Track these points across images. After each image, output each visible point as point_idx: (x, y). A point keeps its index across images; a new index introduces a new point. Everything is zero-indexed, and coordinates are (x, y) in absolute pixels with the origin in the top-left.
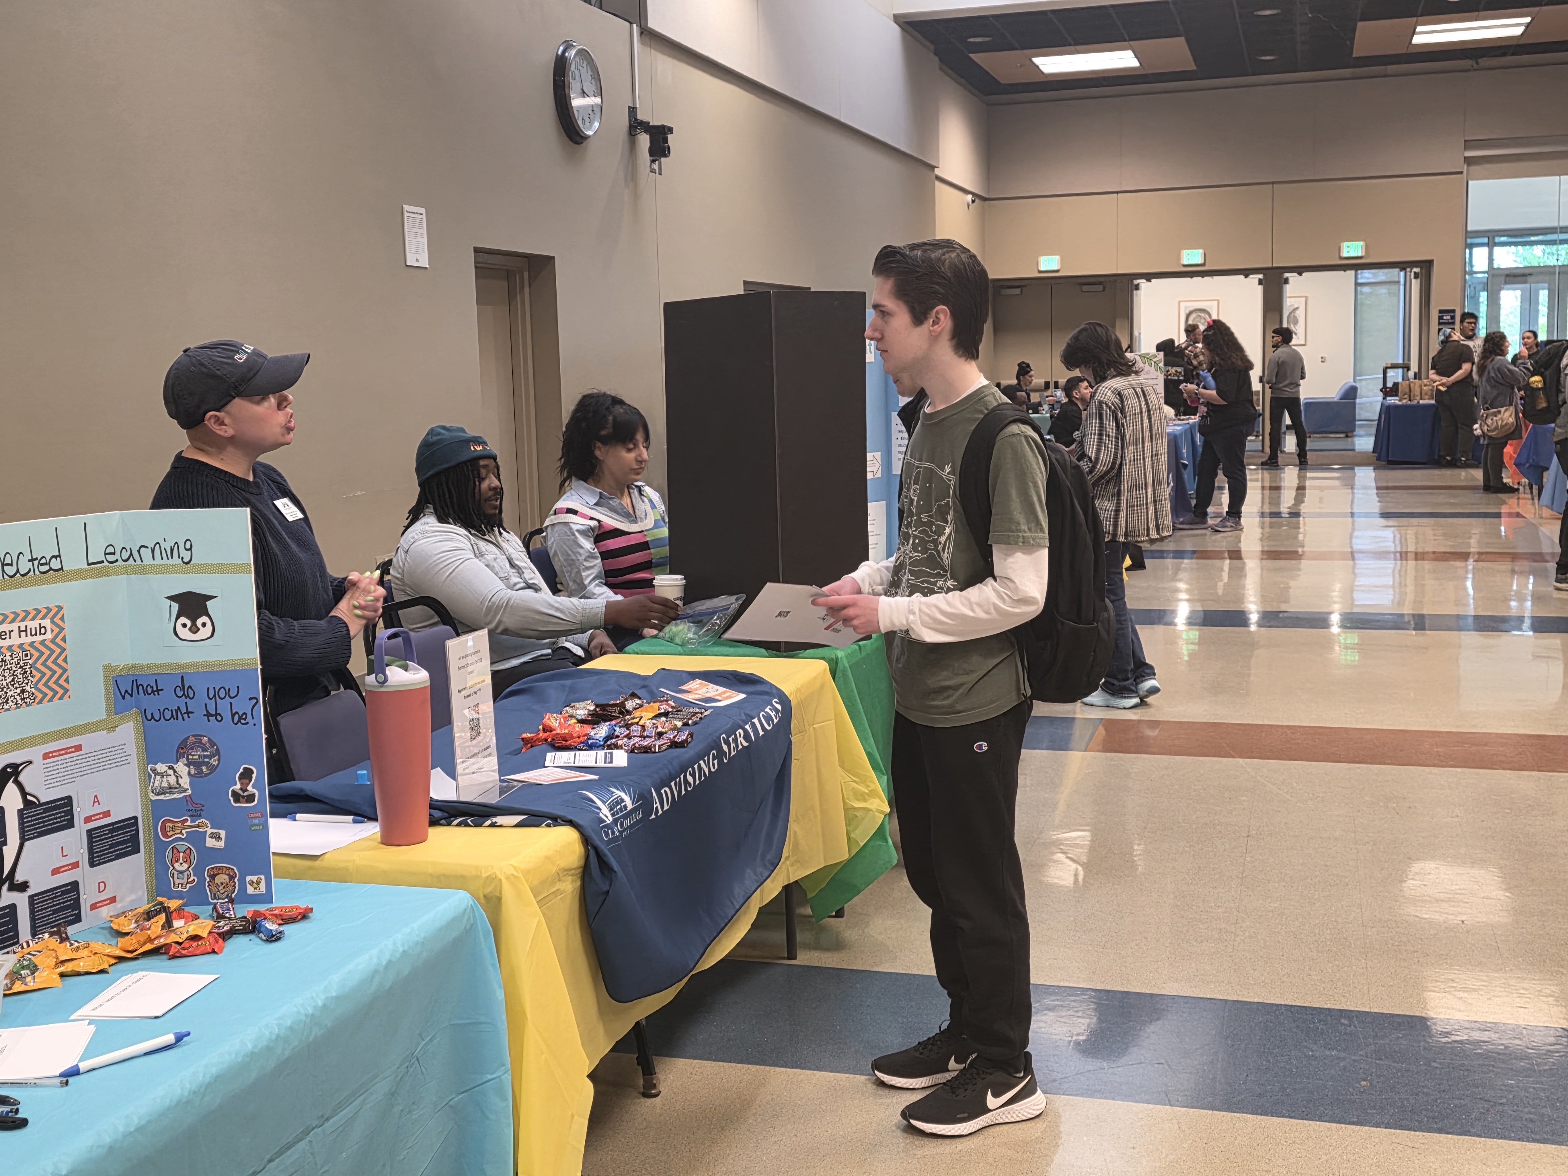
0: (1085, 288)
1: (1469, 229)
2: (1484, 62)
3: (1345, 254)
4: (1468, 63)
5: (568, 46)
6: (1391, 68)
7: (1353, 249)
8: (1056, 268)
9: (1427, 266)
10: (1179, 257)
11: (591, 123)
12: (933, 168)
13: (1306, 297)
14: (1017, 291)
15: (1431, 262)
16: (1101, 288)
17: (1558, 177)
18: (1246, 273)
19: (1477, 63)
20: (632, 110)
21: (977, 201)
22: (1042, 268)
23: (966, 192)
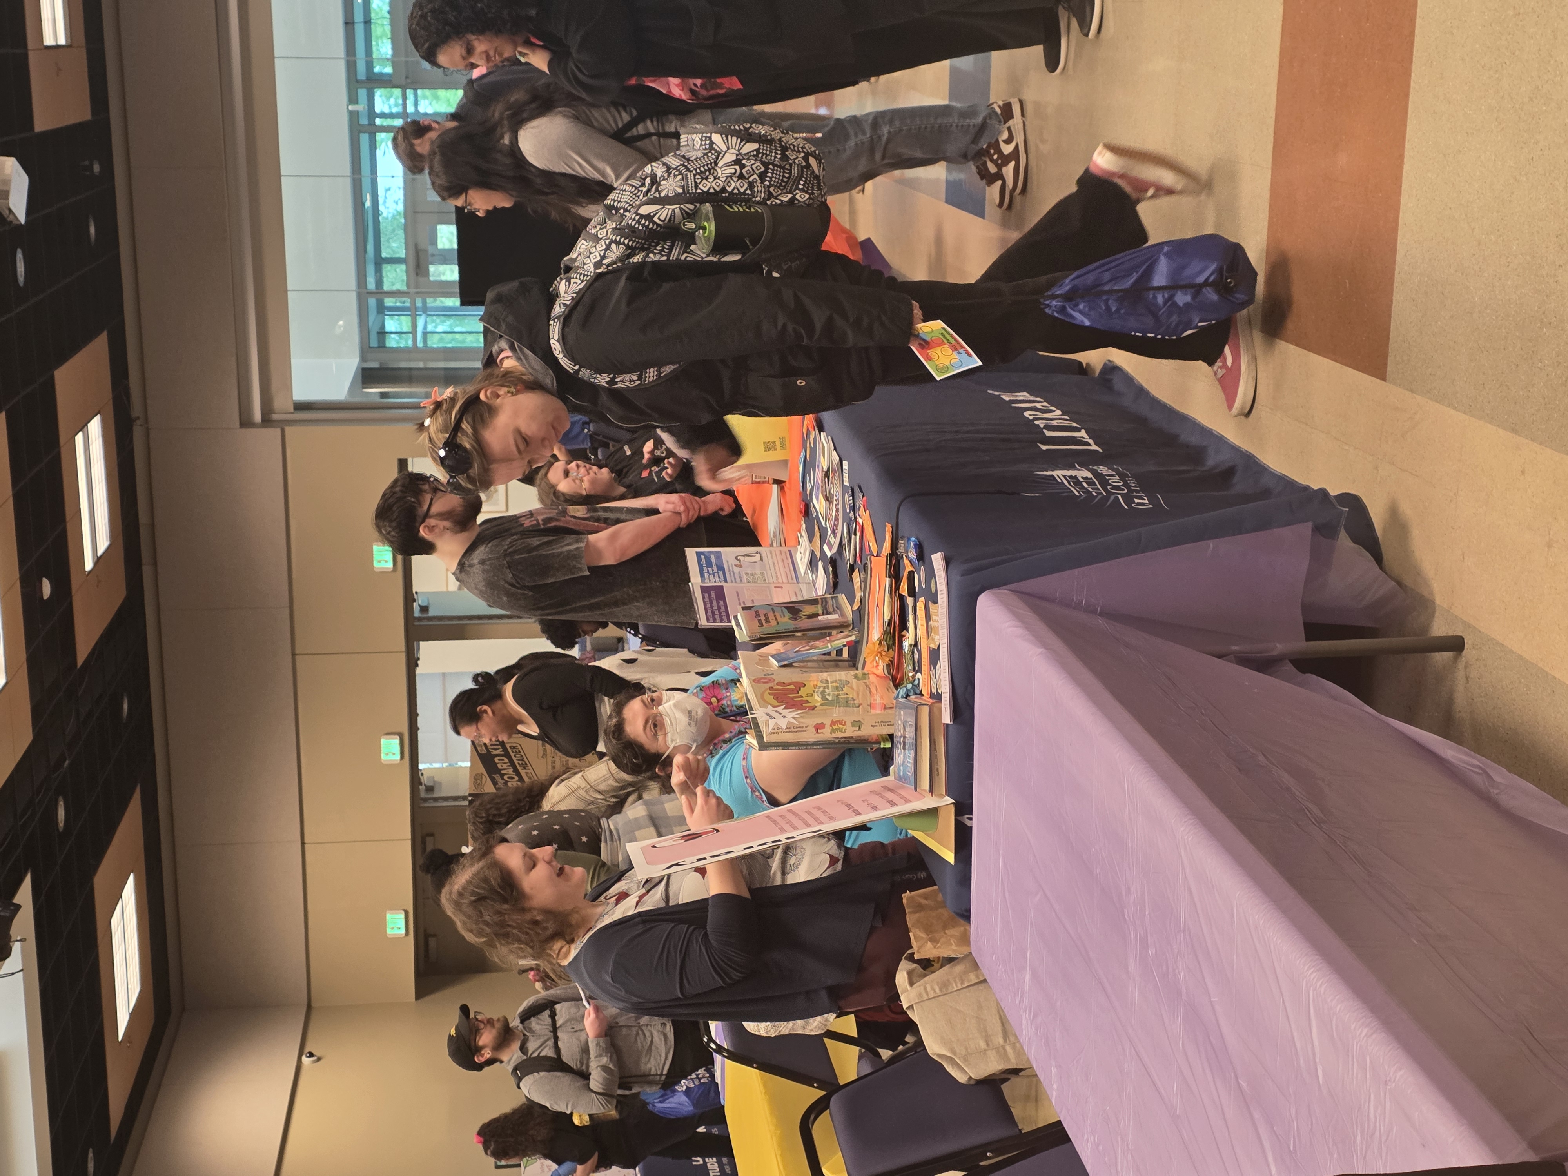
2: (136, 411)
8: (402, 916)
18: (412, 662)
19: (138, 418)
22: (403, 932)
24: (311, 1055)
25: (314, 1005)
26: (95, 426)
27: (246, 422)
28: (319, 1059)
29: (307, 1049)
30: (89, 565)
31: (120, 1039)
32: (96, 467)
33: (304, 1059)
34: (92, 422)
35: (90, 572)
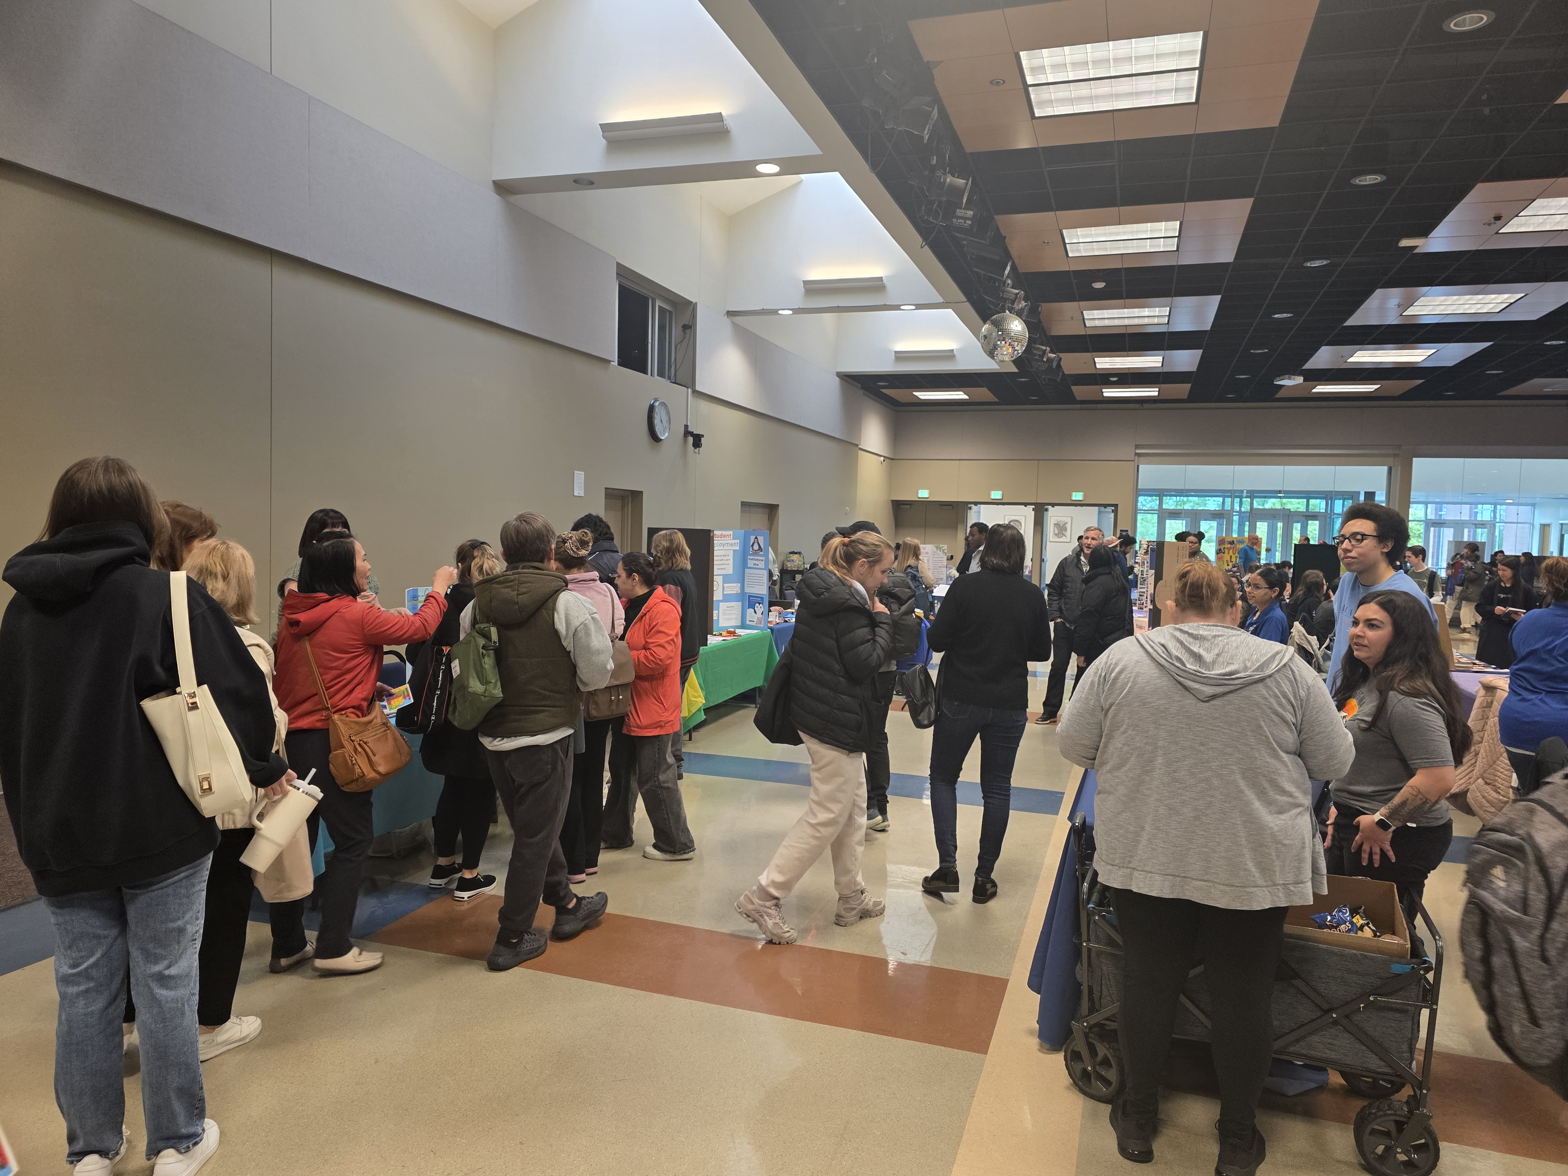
0: (943, 507)
1: (1139, 487)
2: (1146, 406)
3: (1074, 498)
4: (1137, 406)
5: (656, 400)
6: (1099, 406)
7: (1078, 496)
8: (927, 497)
9: (1116, 506)
10: (990, 495)
11: (664, 434)
12: (857, 445)
13: (1072, 517)
14: (909, 506)
15: (1117, 505)
16: (951, 507)
17: (1184, 466)
18: (1026, 504)
19: (1142, 406)
20: (686, 426)
21: (886, 460)
22: (920, 496)
23: (880, 456)
33: (883, 459)
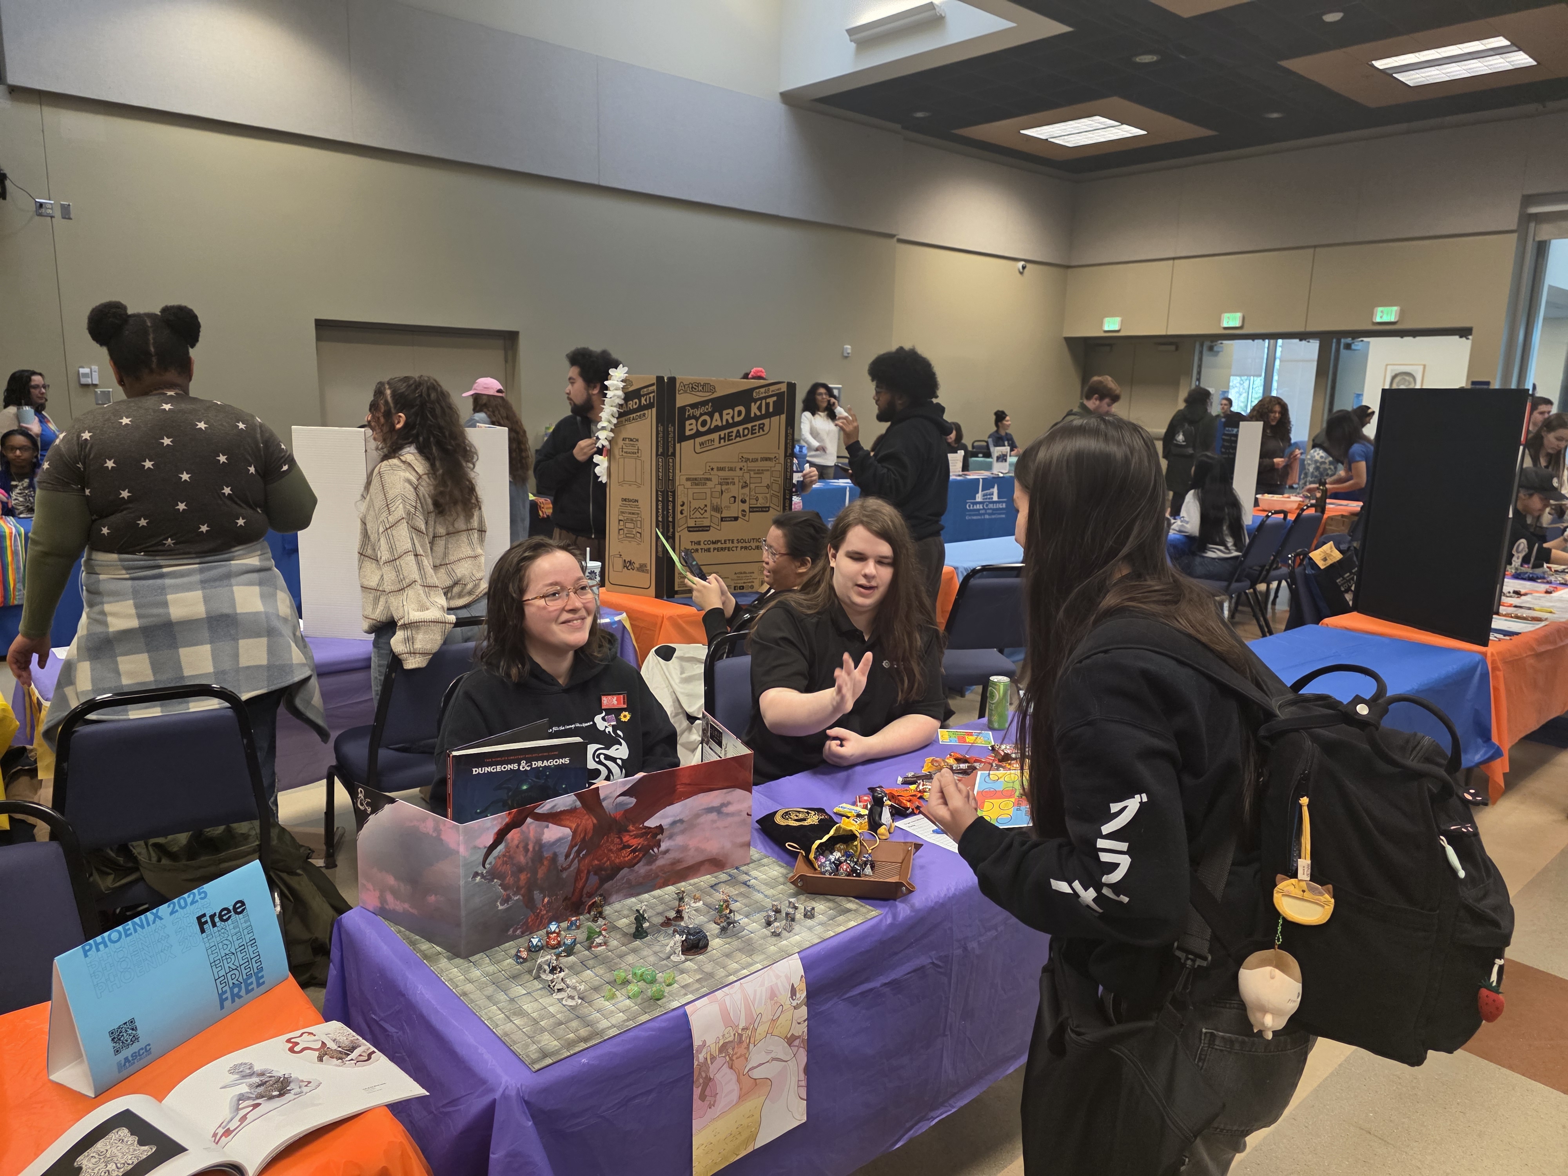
0: (1160, 348)
3: (1377, 319)
7: (1385, 314)
8: (1117, 328)
14: (1108, 349)
16: (1174, 347)
18: (1303, 336)
22: (1106, 328)
23: (1012, 259)
24: (1024, 268)
25: (1070, 270)
26: (1522, 59)
27: (1528, 200)
28: (1021, 273)
29: (1029, 266)
30: (1380, 64)
31: (1022, 132)
32: (1480, 64)
33: (1022, 263)
34: (1526, 56)
35: (1373, 66)
